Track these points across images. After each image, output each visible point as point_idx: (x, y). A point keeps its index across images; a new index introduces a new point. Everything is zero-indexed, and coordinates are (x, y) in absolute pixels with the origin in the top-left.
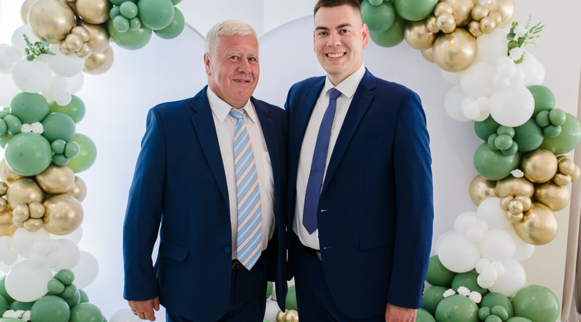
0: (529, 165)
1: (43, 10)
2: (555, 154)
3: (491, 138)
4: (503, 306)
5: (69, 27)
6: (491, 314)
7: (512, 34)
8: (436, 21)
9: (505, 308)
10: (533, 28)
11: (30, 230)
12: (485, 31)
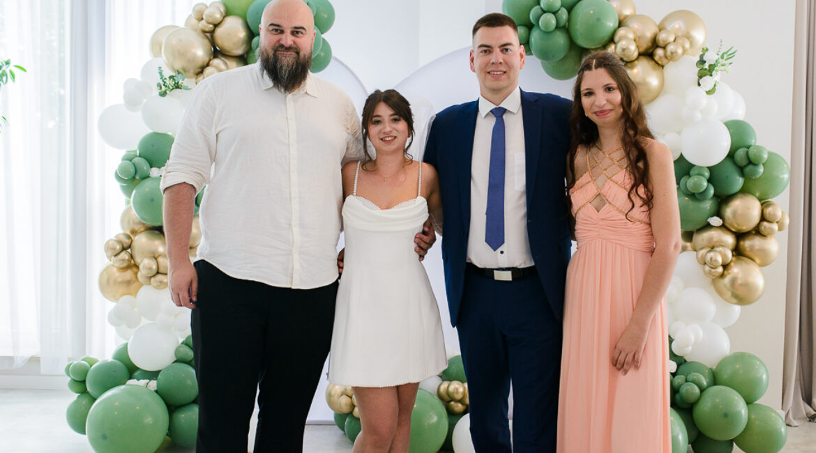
0: (728, 211)
1: (181, 41)
2: (760, 200)
3: (683, 181)
4: (701, 374)
5: (207, 59)
6: (686, 381)
7: (702, 62)
8: (615, 48)
9: (705, 377)
10: (726, 53)
11: (158, 287)
12: (671, 58)
